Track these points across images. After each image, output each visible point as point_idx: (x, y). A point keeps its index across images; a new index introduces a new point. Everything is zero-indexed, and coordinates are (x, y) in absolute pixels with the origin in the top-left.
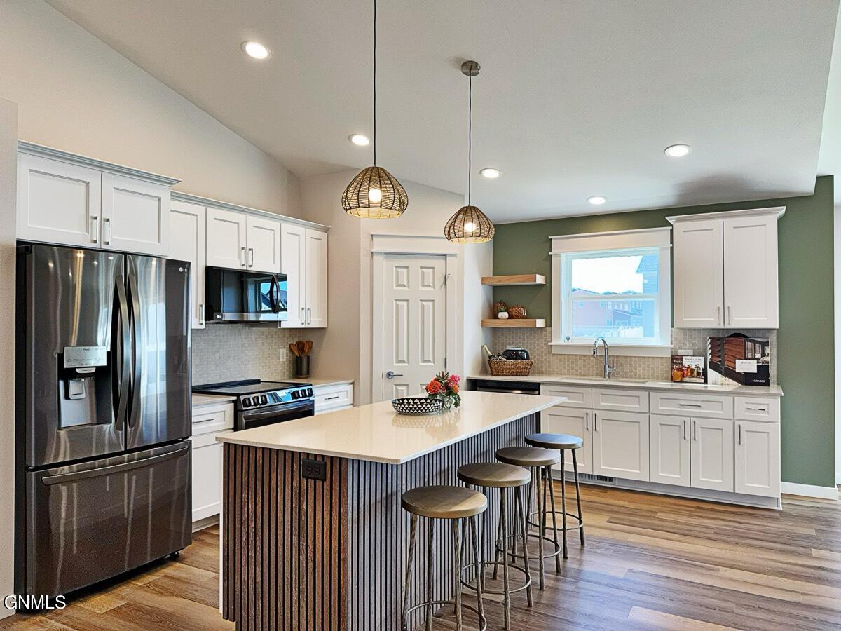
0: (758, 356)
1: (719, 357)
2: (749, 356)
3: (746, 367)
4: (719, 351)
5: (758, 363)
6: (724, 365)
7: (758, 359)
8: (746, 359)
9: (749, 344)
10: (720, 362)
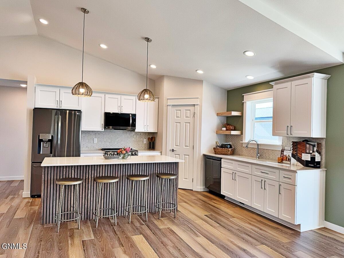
0: (311, 152)
1: (296, 151)
2: (308, 151)
3: (306, 157)
4: (296, 148)
5: (311, 155)
6: (297, 156)
7: (311, 154)
8: (306, 153)
9: (307, 145)
10: (296, 154)
